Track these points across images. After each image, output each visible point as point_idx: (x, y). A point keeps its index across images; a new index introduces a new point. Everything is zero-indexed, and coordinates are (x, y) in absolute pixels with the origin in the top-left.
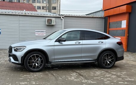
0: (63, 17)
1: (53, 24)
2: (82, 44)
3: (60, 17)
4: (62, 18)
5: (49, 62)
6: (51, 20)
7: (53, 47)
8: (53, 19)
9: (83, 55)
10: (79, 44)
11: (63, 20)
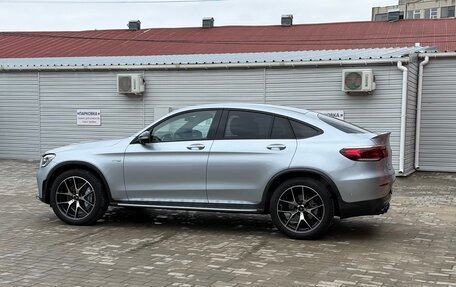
0: (404, 64)
1: (364, 88)
2: (209, 153)
3: (395, 64)
4: (399, 65)
5: (113, 201)
6: (358, 76)
7: (121, 158)
8: (366, 72)
9: (211, 186)
10: (201, 152)
11: (405, 74)
